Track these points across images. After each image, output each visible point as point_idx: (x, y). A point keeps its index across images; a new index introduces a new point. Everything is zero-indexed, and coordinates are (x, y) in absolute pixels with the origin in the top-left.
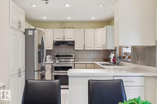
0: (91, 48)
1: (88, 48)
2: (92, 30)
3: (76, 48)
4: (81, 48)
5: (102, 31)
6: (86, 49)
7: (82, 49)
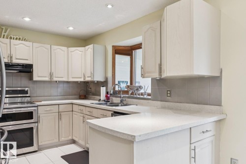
0: (62, 78)
1: (57, 77)
2: (65, 48)
3: (35, 78)
4: (46, 77)
5: (81, 53)
6: (55, 79)
7: (47, 79)
